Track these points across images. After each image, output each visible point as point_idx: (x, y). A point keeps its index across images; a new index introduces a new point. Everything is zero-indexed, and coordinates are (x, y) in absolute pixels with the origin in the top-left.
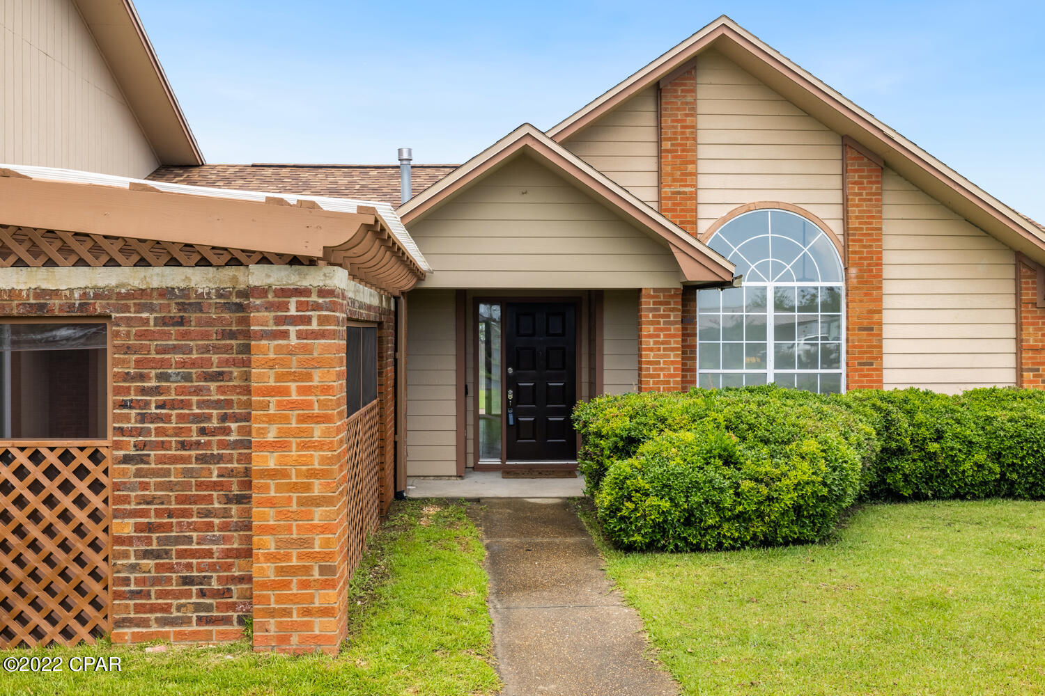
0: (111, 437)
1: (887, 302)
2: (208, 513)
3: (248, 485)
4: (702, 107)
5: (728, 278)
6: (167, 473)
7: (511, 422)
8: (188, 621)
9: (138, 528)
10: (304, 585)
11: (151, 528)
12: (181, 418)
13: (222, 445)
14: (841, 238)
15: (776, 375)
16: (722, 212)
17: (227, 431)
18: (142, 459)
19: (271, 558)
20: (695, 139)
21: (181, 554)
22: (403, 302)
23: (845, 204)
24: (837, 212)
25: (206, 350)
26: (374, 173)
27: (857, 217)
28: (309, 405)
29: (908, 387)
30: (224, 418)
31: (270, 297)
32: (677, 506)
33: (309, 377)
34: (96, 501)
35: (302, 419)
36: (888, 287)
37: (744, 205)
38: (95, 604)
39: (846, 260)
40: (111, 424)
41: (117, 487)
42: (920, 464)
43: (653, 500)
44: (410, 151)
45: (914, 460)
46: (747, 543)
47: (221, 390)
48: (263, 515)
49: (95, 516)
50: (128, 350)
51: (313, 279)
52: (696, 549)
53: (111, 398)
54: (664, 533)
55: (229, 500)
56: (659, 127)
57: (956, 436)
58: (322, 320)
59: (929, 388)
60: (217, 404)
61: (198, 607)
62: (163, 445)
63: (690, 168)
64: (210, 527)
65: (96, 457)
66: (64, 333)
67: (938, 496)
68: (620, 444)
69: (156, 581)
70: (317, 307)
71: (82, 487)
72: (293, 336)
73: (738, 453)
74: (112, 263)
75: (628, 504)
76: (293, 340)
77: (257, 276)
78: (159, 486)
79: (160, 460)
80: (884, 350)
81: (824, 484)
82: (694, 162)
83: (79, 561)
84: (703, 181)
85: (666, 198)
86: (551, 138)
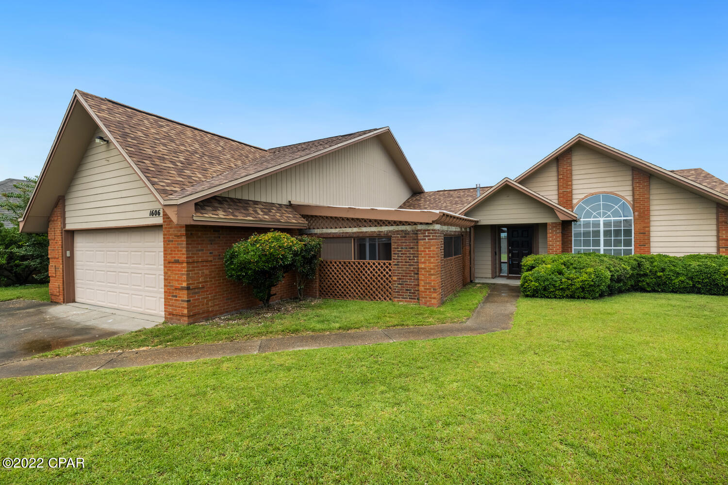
0: (393, 260)
1: (652, 223)
2: (411, 276)
3: (418, 271)
4: (574, 163)
5: (575, 219)
6: (403, 268)
7: (510, 263)
8: (407, 298)
9: (398, 279)
10: (430, 292)
11: (400, 279)
12: (405, 257)
13: (414, 262)
14: (632, 202)
15: (604, 249)
16: (582, 196)
17: (414, 259)
18: (398, 265)
19: (423, 286)
20: (571, 174)
21: (406, 284)
22: (472, 229)
23: (633, 190)
24: (630, 193)
25: (410, 243)
26: (472, 190)
27: (638, 195)
28: (430, 254)
29: (658, 253)
30: (414, 257)
31: (422, 231)
32: (541, 285)
33: (430, 248)
34: (390, 273)
35: (429, 257)
36: (652, 218)
37: (591, 193)
38: (390, 293)
39: (634, 209)
40: (392, 258)
41: (393, 270)
42: (654, 279)
43: (533, 283)
44: (479, 185)
45: (652, 278)
46: (565, 297)
47: (413, 251)
48: (421, 277)
49: (390, 276)
50: (395, 243)
51: (431, 227)
52: (548, 297)
53: (392, 252)
54: (537, 293)
55: (415, 274)
56: (558, 171)
57: (671, 270)
58: (433, 236)
59: (666, 254)
60: (412, 254)
61: (409, 296)
62: (402, 262)
63: (569, 183)
64: (411, 279)
65: (390, 264)
66: (384, 239)
67: (663, 291)
68: (530, 268)
69: (401, 290)
70: (432, 233)
71: (387, 270)
72: (427, 239)
73: (564, 271)
74: (392, 225)
75: (526, 284)
76: (427, 240)
77: (419, 227)
78: (402, 270)
79: (402, 265)
80: (651, 241)
81: (592, 281)
82: (571, 181)
83: (387, 285)
84: (574, 187)
85: (560, 194)
86: (515, 181)
